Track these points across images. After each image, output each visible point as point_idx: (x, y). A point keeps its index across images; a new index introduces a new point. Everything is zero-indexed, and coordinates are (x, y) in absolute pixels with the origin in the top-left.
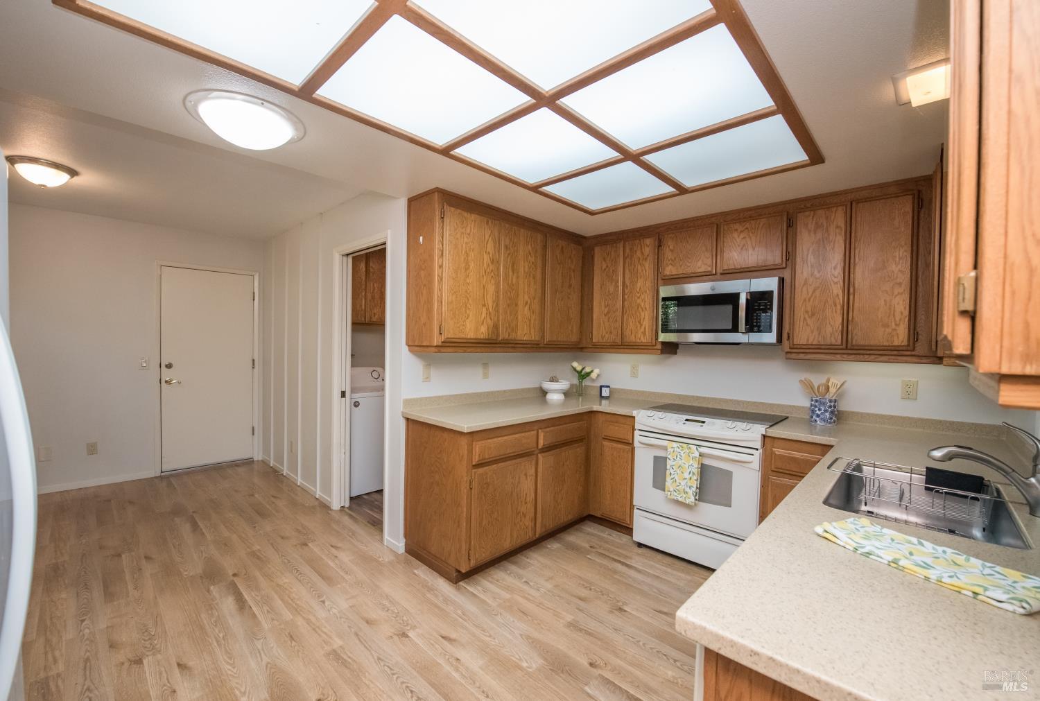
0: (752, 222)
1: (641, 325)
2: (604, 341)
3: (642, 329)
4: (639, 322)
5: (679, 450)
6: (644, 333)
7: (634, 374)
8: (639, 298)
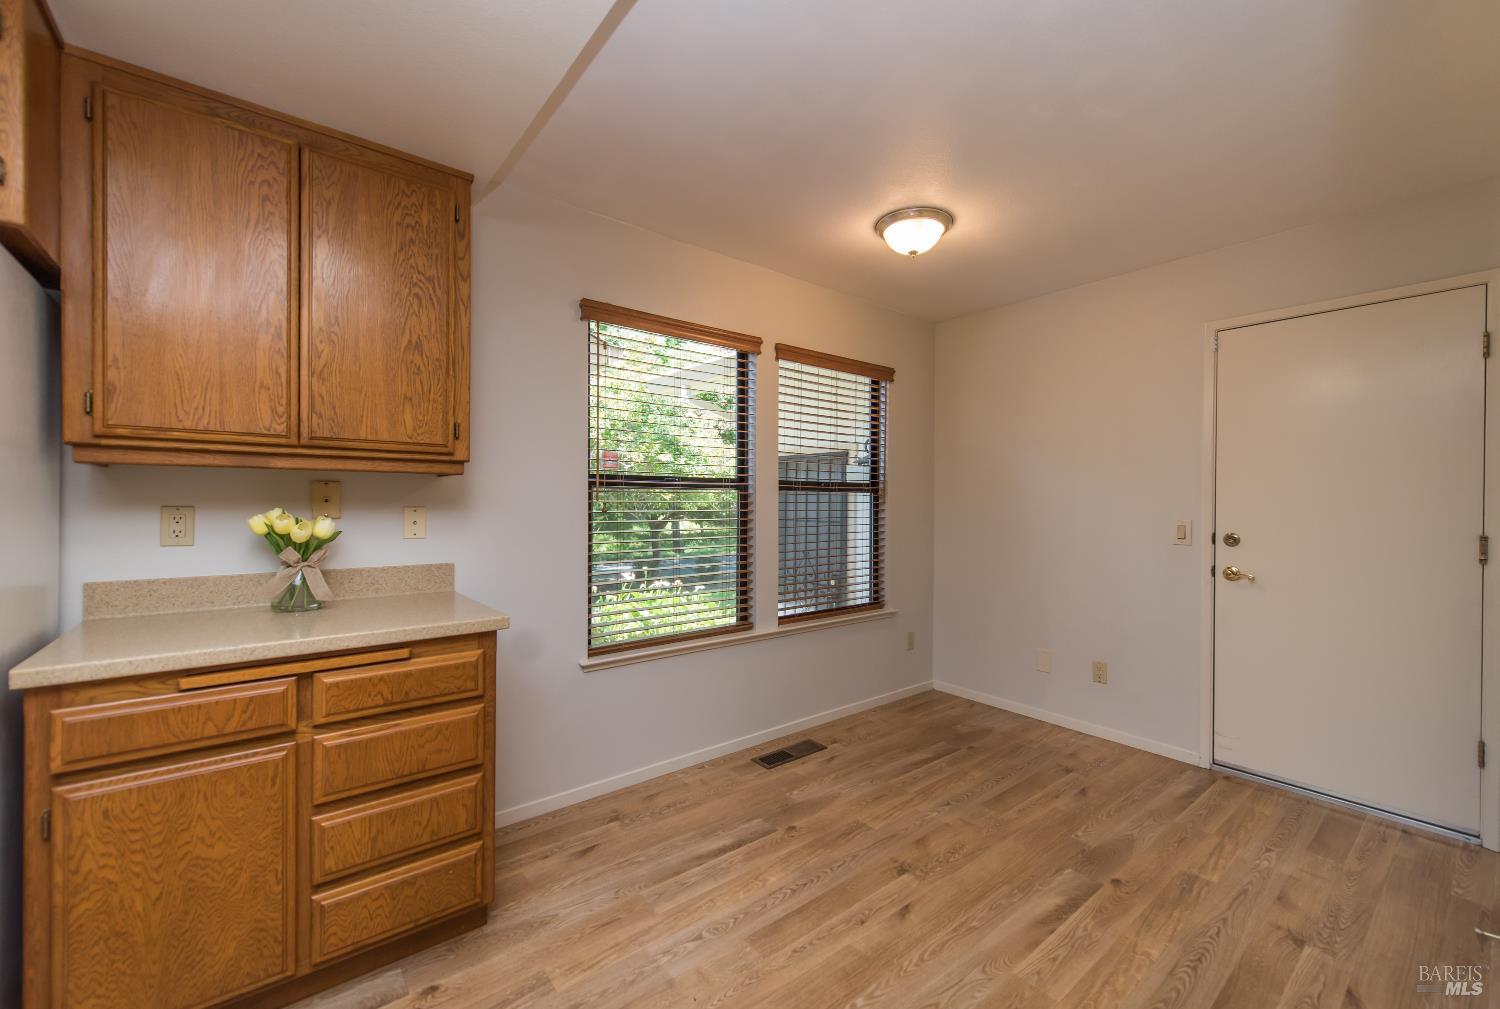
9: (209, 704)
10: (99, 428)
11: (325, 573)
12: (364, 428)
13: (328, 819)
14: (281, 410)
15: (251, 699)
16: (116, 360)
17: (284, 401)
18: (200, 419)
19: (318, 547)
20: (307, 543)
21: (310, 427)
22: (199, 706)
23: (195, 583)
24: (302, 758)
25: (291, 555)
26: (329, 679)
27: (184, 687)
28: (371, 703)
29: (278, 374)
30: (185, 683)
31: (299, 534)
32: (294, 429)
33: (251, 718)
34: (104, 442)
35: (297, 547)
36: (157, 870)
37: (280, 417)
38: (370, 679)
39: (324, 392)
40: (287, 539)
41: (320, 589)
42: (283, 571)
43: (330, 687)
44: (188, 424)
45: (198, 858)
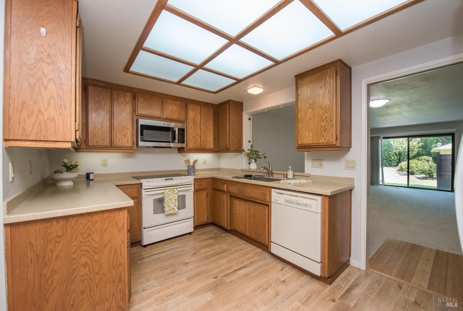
0: (175, 102)
1: (126, 137)
2: (99, 145)
3: (126, 139)
4: (124, 135)
5: (169, 192)
6: (128, 141)
7: (105, 164)
8: (124, 122)
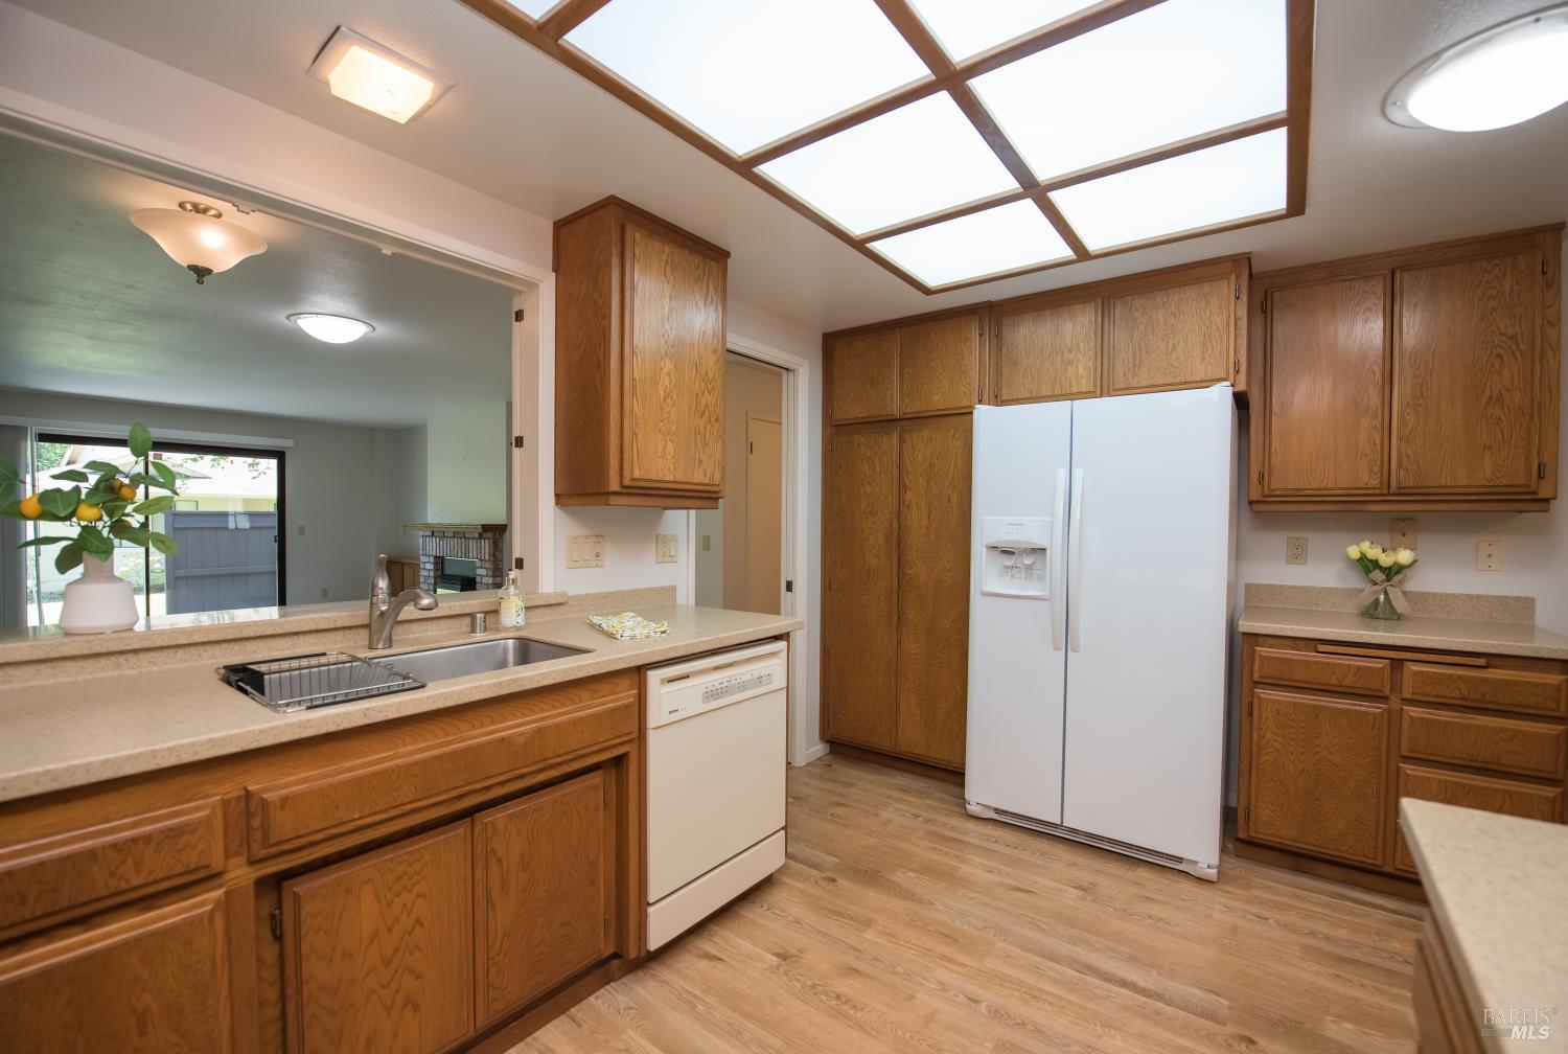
9: (1333, 664)
10: (1266, 492)
11: (1404, 593)
12: (1444, 476)
13: (1410, 769)
14: (1376, 469)
15: (1360, 668)
16: (1276, 450)
17: (1378, 463)
18: (1322, 481)
19: (1397, 572)
20: (1390, 568)
21: (1398, 480)
22: (1328, 664)
23: (1306, 590)
24: (1393, 720)
25: (1378, 576)
26: (1415, 667)
27: (1320, 650)
28: (1449, 694)
29: (1375, 444)
30: (1321, 648)
31: (1386, 560)
32: (1386, 482)
33: (1359, 680)
34: (1268, 499)
35: (1382, 569)
36: (1302, 754)
37: (1375, 474)
38: (1450, 676)
39: (1409, 452)
40: (1376, 564)
41: (1400, 604)
42: (1369, 588)
43: (1416, 673)
44: (1315, 486)
45: (1324, 757)
